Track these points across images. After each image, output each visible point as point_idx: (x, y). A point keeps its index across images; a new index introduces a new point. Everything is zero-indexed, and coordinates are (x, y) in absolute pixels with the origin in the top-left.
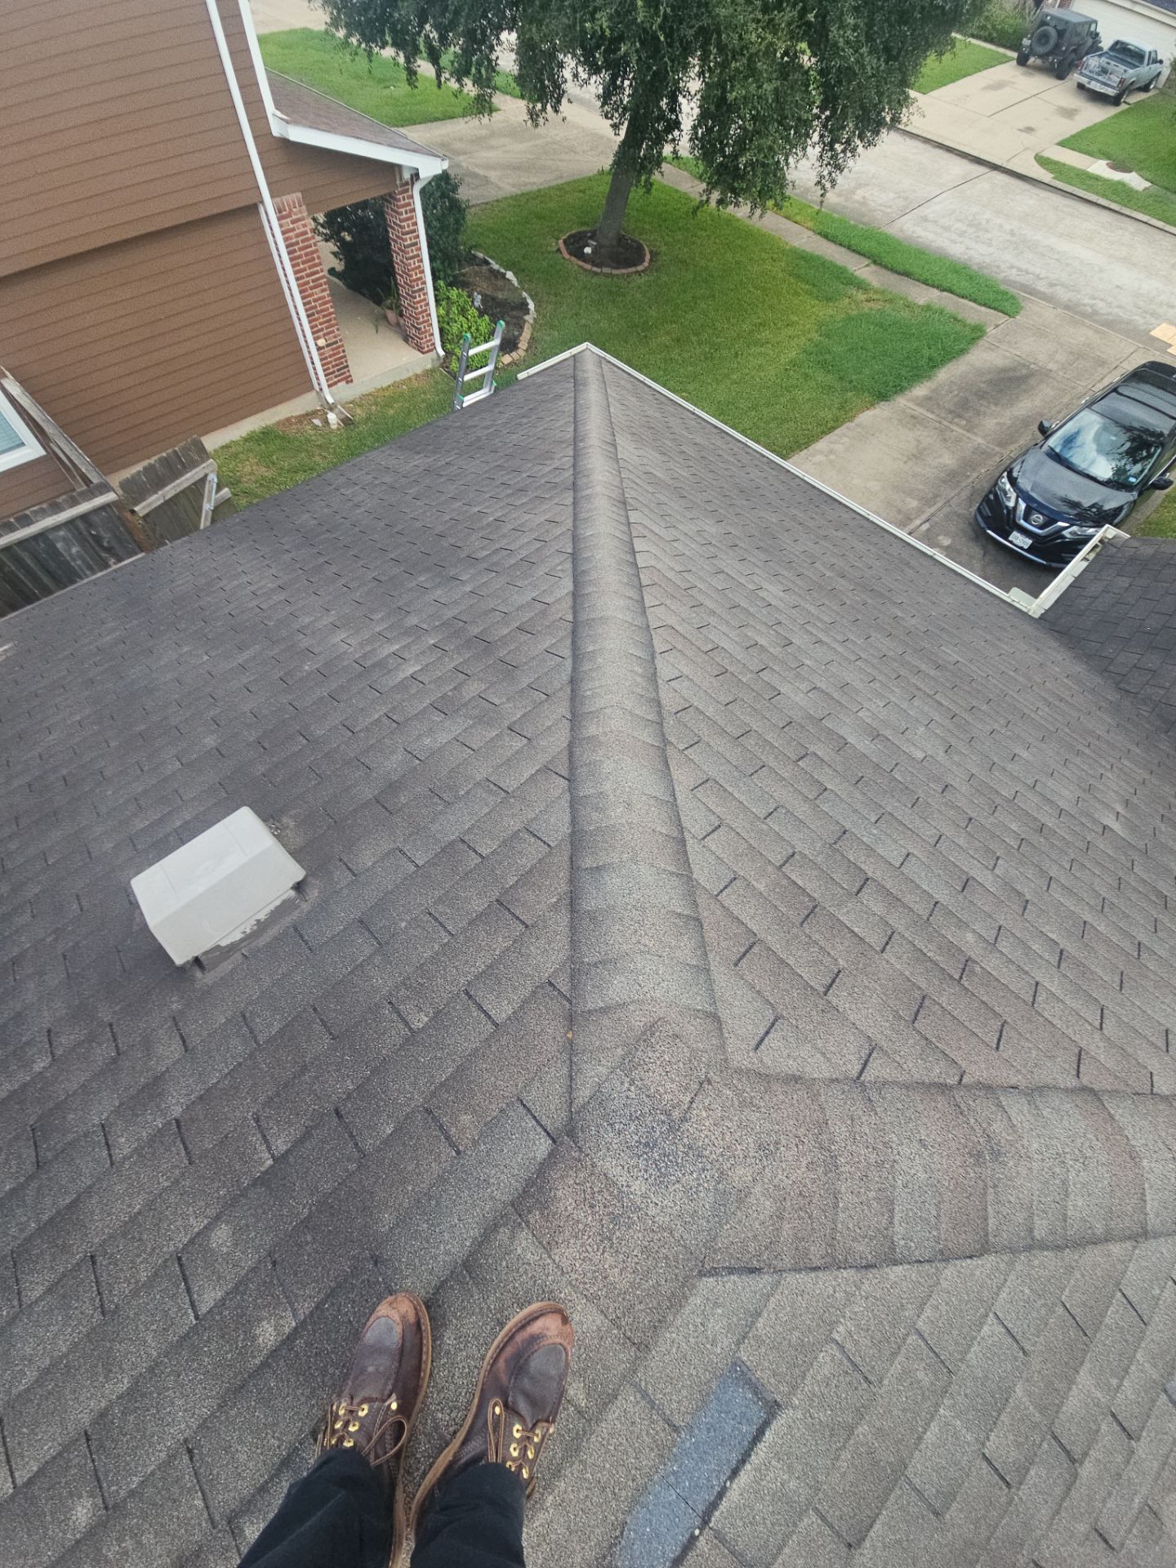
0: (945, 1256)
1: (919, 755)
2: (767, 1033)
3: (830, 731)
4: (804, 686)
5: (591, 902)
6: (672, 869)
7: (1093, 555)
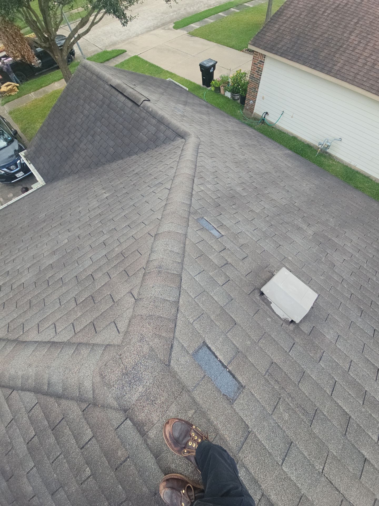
0: (180, 287)
1: (66, 241)
2: (117, 327)
3: (45, 269)
4: (26, 272)
5: (59, 389)
6: (60, 350)
7: (29, 161)
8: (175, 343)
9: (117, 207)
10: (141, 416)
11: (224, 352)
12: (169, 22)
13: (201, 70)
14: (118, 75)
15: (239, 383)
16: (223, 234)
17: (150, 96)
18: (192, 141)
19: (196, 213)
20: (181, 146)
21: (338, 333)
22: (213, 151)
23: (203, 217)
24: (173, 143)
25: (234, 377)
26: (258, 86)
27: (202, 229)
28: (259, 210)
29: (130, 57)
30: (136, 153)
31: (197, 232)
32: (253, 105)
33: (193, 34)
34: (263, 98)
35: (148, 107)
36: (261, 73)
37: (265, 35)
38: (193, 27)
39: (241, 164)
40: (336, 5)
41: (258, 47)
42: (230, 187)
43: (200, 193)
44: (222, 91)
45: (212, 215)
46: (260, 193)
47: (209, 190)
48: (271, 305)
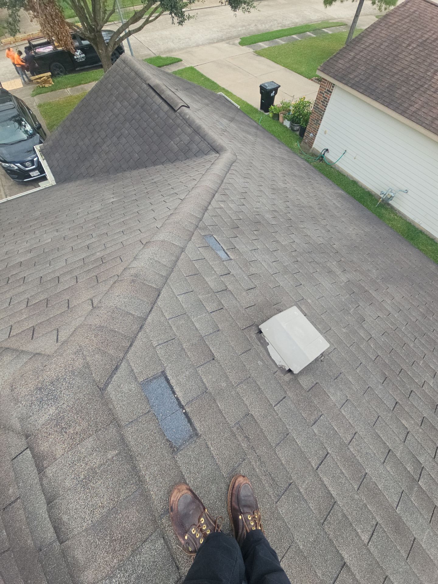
0: (154, 303)
7: (43, 157)
8: (123, 365)
9: (119, 213)
10: (44, 447)
11: (187, 389)
12: (236, 37)
13: (261, 93)
14: (160, 76)
15: (194, 429)
16: (232, 257)
17: (192, 104)
18: (226, 157)
19: (205, 228)
20: (213, 161)
21: (347, 397)
22: (249, 172)
23: (212, 235)
24: (205, 157)
25: (189, 421)
26: (322, 118)
27: (207, 247)
28: (286, 243)
29: (185, 67)
30: (163, 163)
31: (199, 248)
32: (313, 139)
33: (259, 53)
34: (325, 133)
35: (186, 114)
36: (327, 104)
37: (337, 61)
38: (260, 46)
39: (280, 192)
40: (424, 39)
41: (328, 74)
42: (258, 212)
43: (218, 210)
44: (281, 119)
45: (224, 236)
46: (293, 226)
47: (231, 209)
48: (268, 347)
